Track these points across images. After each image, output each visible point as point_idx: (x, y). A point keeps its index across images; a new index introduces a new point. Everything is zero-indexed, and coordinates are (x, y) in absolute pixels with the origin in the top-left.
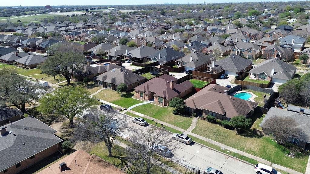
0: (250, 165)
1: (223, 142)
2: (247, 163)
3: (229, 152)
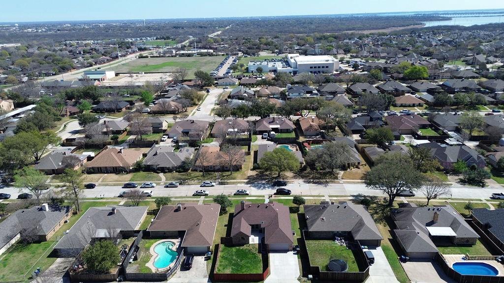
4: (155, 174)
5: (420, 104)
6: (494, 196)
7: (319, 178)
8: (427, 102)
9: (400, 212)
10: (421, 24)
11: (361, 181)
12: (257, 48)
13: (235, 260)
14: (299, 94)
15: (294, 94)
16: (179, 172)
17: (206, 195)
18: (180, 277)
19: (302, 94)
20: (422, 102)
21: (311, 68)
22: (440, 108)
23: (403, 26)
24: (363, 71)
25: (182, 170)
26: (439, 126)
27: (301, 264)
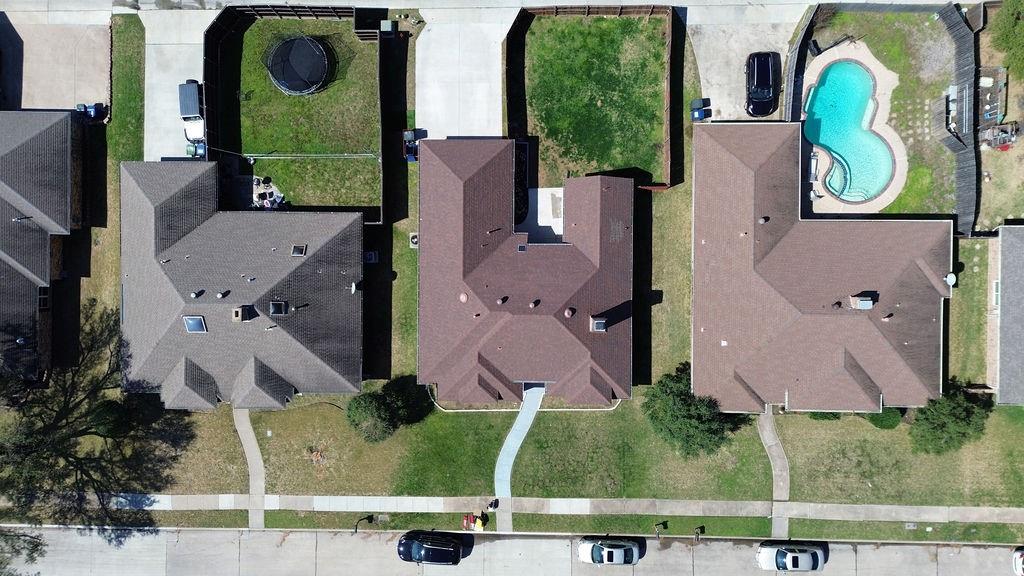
0: (995, 546)
1: (899, 498)
2: (984, 546)
3: (929, 529)
13: (612, 103)
18: (775, 27)
27: (409, 86)
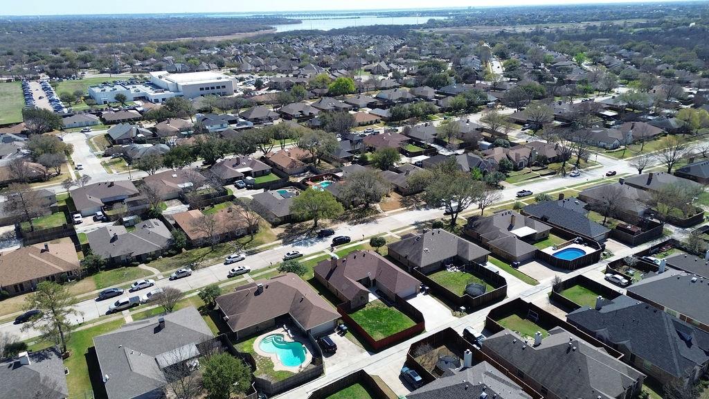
4: (132, 269)
5: (376, 120)
6: (520, 194)
7: (361, 217)
8: (383, 119)
9: (478, 225)
10: (272, 28)
11: (402, 209)
12: (68, 66)
13: (374, 323)
14: (222, 125)
15: (215, 126)
16: (170, 255)
17: (248, 271)
18: (334, 364)
19: (225, 125)
20: (379, 118)
21: (202, 89)
22: (397, 122)
23: (252, 31)
24: (270, 89)
25: (174, 252)
26: (420, 140)
27: (441, 302)
